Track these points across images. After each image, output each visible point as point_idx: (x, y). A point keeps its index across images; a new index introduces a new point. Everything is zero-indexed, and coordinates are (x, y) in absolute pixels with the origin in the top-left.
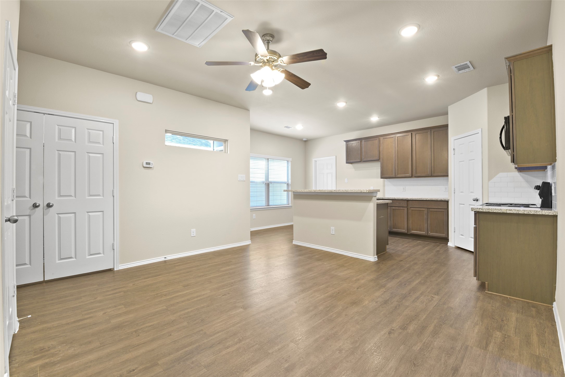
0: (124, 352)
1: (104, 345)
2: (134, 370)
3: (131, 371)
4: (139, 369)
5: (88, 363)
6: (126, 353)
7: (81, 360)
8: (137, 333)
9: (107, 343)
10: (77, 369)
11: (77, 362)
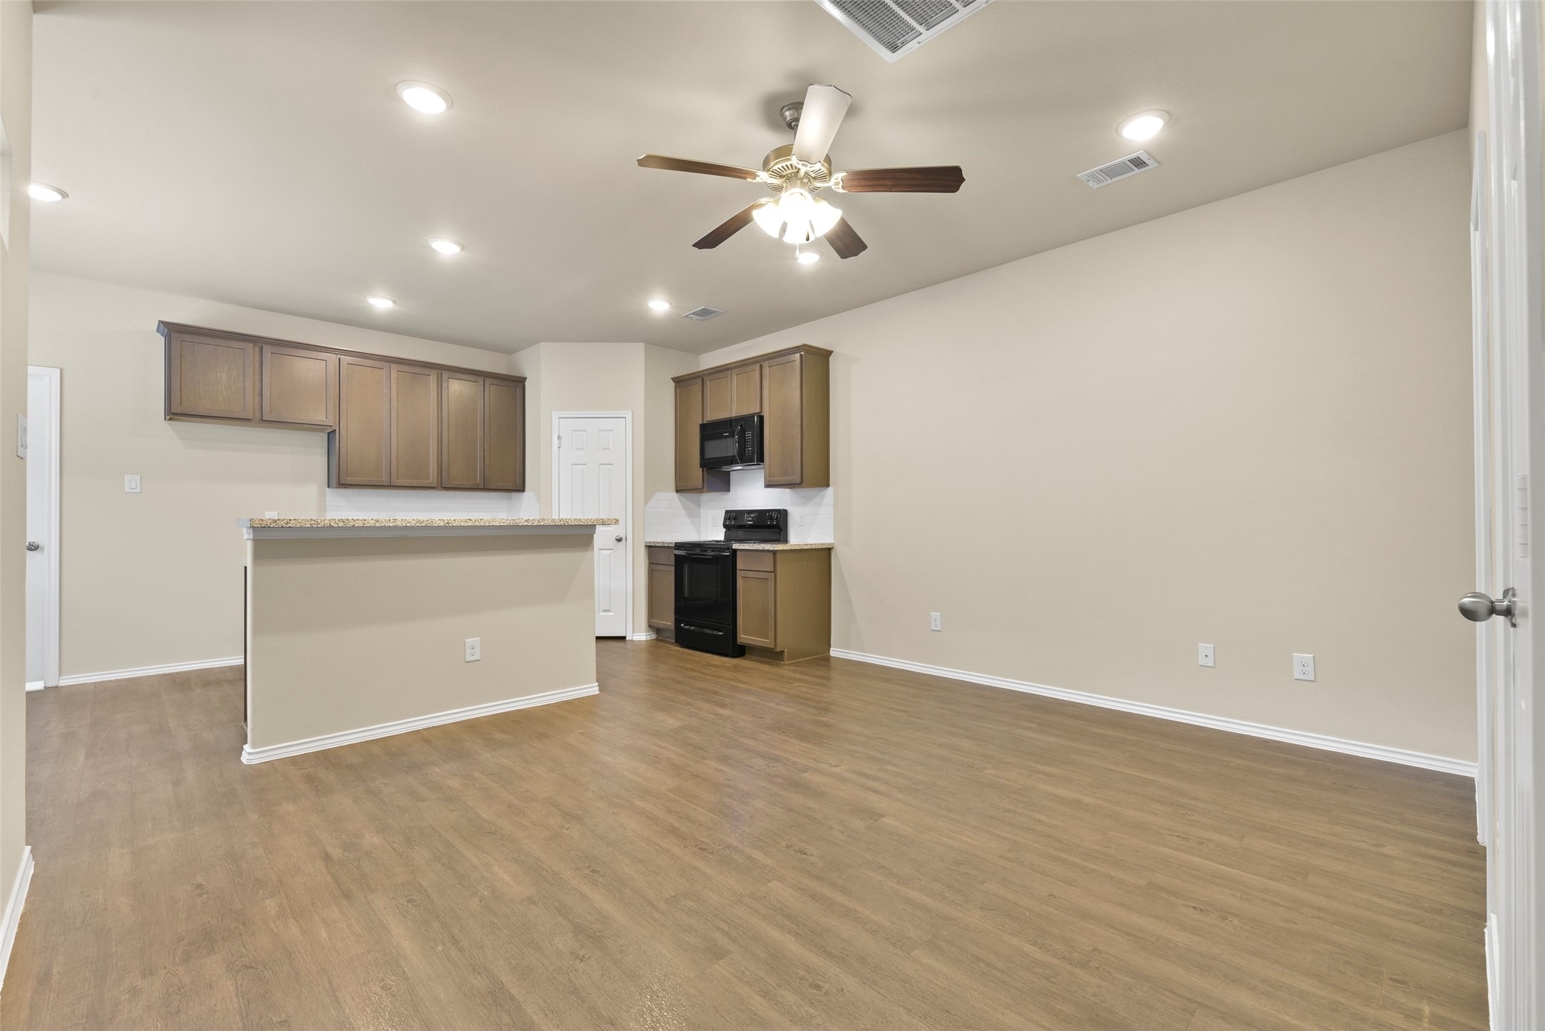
0: (1169, 948)
1: (1189, 1000)
2: (1195, 908)
3: (1201, 910)
4: (1185, 903)
5: (1263, 994)
6: (1169, 942)
7: (1274, 1012)
8: (1087, 959)
9: (1179, 999)
10: (1297, 999)
11: (1287, 1018)
